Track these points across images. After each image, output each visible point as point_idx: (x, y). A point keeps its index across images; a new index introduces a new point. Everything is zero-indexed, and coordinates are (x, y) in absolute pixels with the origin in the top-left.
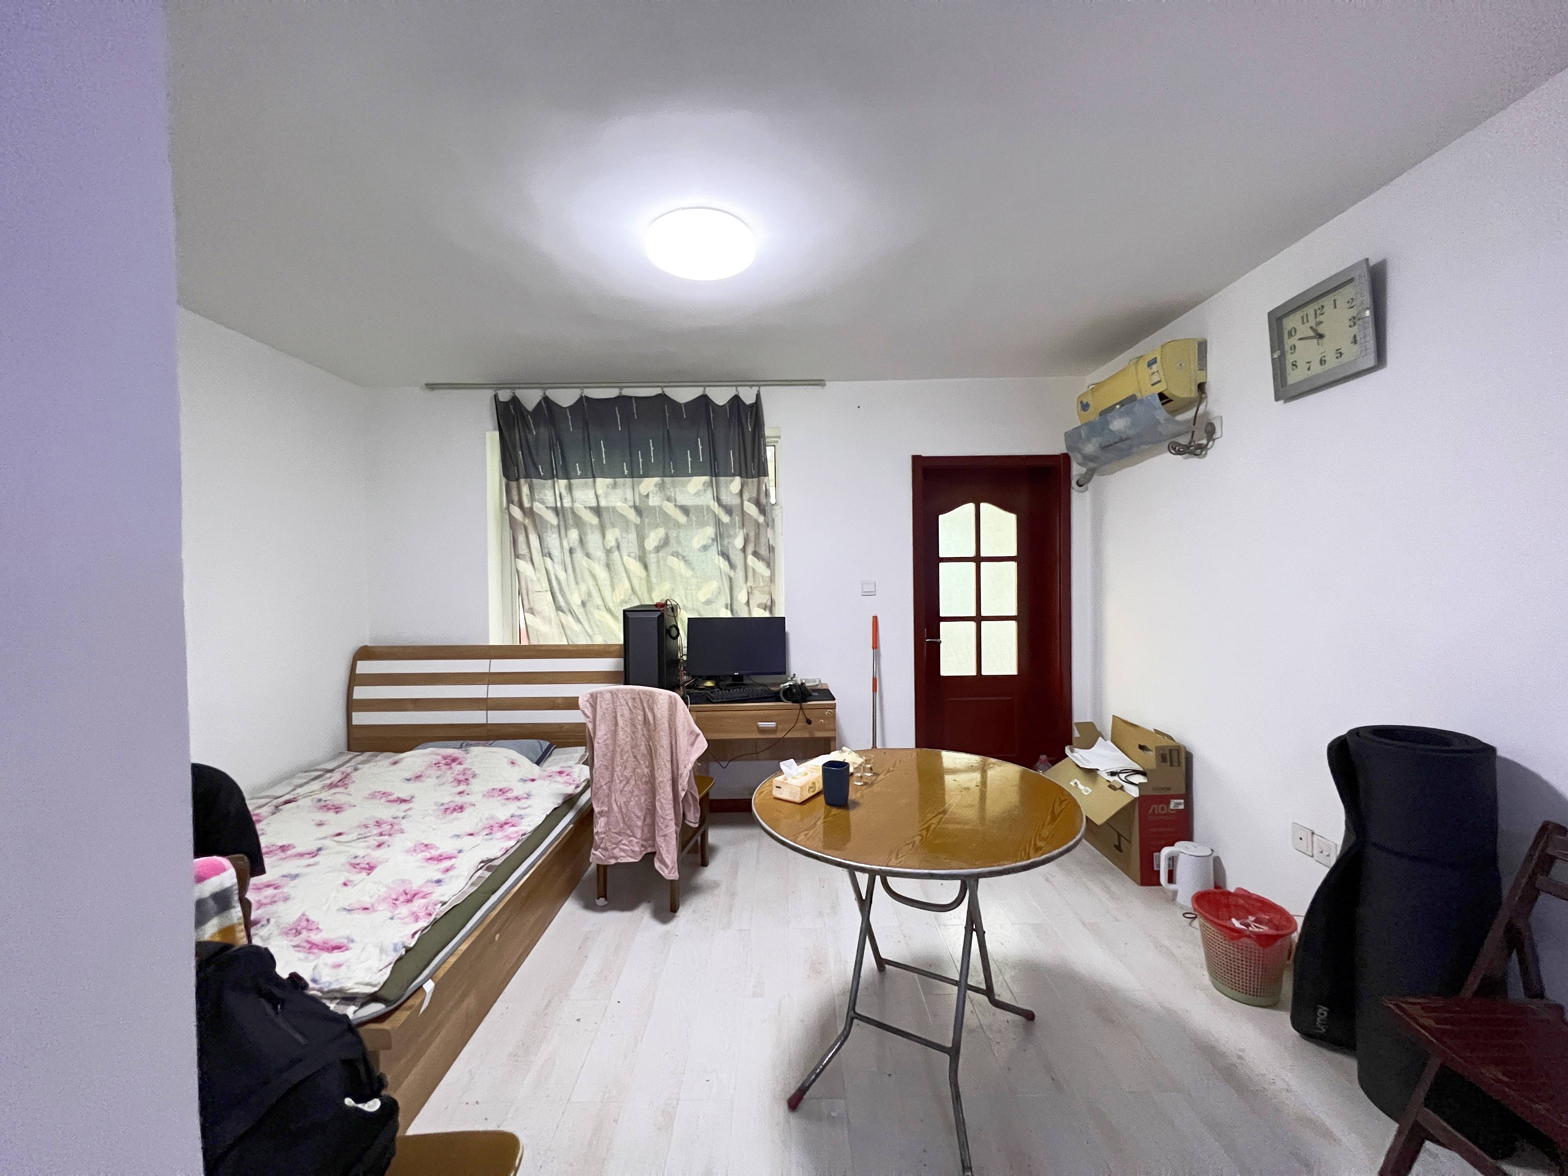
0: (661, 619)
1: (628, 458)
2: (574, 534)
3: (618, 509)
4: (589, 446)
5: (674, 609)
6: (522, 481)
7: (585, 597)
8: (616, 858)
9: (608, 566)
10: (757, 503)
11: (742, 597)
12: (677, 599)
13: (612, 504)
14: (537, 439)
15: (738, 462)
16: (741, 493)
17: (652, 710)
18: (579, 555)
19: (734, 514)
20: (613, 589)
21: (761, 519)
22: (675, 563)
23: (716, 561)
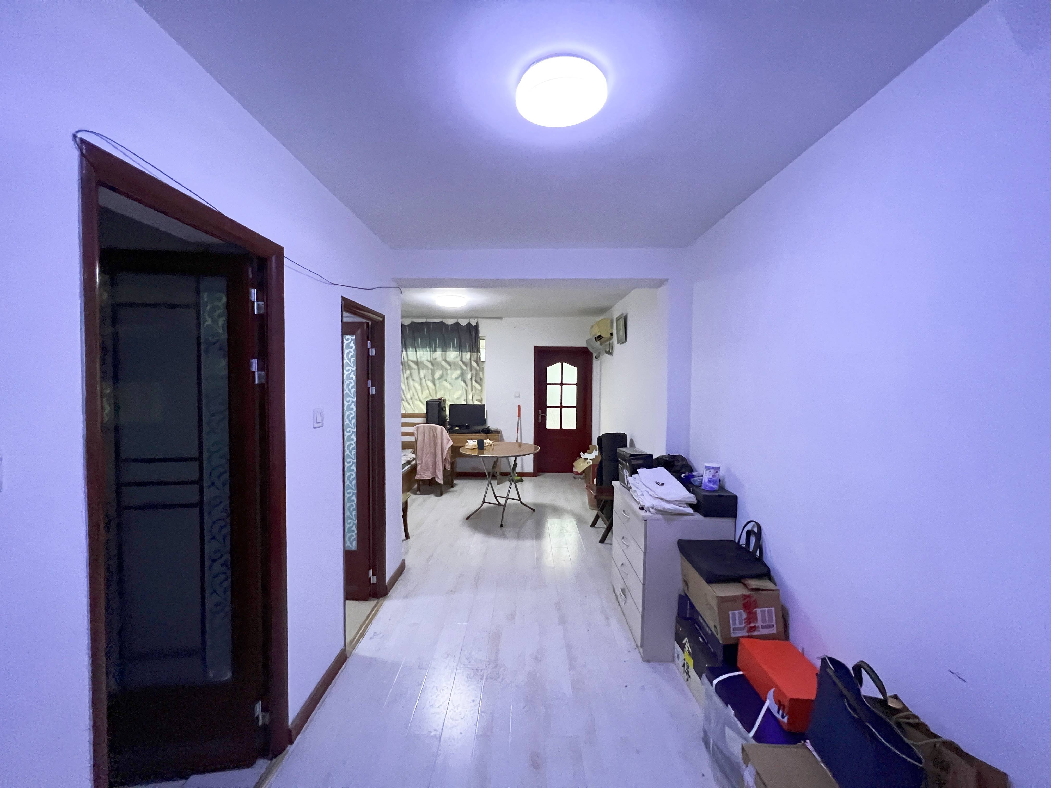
0: (440, 404)
1: (429, 345)
3: (425, 363)
5: (445, 401)
7: (412, 396)
8: (424, 477)
9: (421, 384)
10: (476, 362)
11: (470, 397)
12: (446, 397)
13: (422, 360)
15: (470, 346)
16: (470, 358)
17: (436, 432)
18: (410, 380)
19: (468, 366)
20: (422, 393)
21: (478, 368)
22: (445, 383)
23: (461, 383)
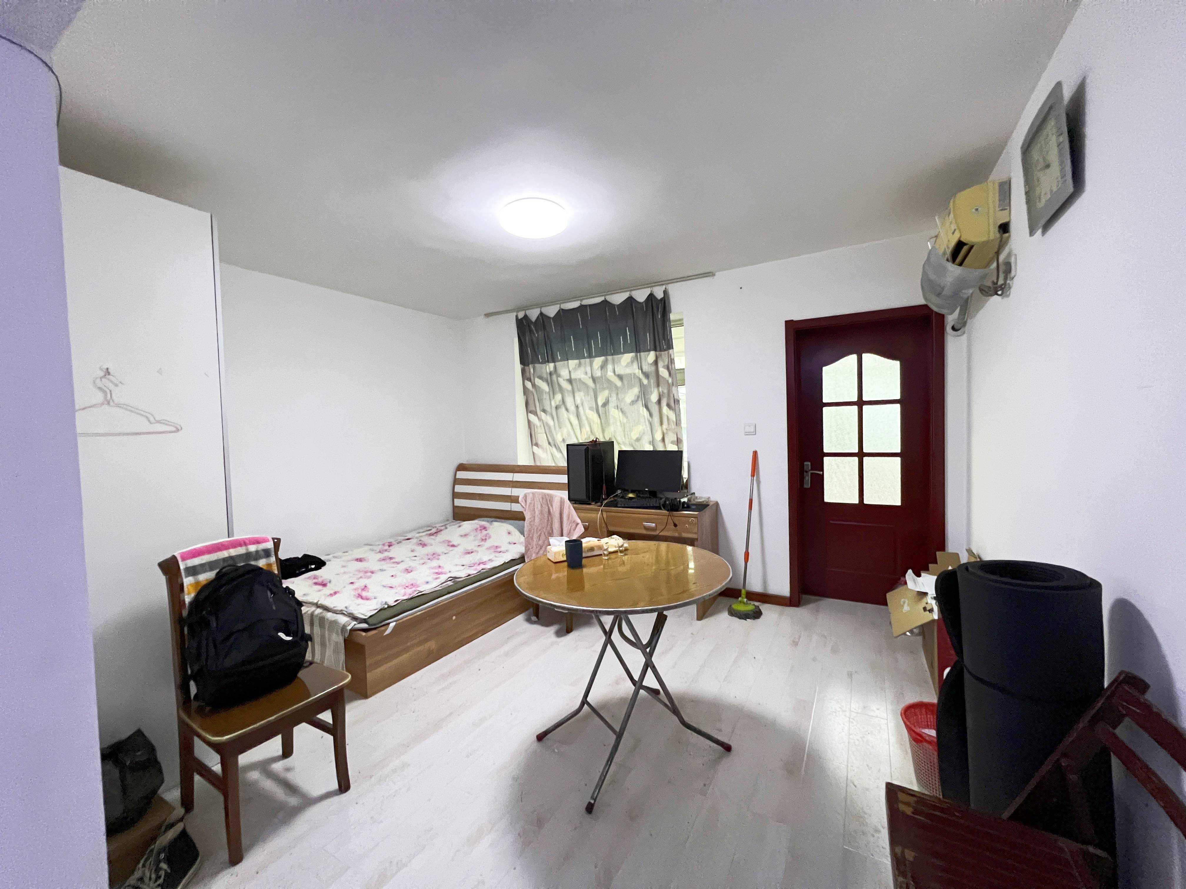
0: (587, 450)
1: (587, 346)
2: (559, 397)
3: (582, 380)
4: (564, 340)
6: (530, 365)
9: (578, 416)
10: (667, 369)
11: (658, 436)
12: (614, 439)
13: (578, 377)
14: (538, 338)
15: (653, 340)
16: (656, 362)
18: (561, 410)
19: (652, 378)
20: (581, 431)
21: (671, 381)
22: (614, 411)
23: (641, 412)
